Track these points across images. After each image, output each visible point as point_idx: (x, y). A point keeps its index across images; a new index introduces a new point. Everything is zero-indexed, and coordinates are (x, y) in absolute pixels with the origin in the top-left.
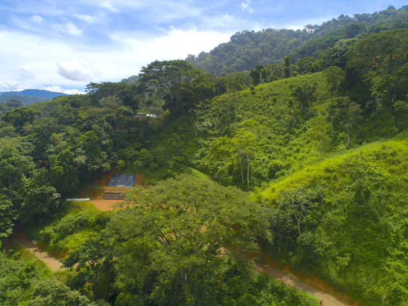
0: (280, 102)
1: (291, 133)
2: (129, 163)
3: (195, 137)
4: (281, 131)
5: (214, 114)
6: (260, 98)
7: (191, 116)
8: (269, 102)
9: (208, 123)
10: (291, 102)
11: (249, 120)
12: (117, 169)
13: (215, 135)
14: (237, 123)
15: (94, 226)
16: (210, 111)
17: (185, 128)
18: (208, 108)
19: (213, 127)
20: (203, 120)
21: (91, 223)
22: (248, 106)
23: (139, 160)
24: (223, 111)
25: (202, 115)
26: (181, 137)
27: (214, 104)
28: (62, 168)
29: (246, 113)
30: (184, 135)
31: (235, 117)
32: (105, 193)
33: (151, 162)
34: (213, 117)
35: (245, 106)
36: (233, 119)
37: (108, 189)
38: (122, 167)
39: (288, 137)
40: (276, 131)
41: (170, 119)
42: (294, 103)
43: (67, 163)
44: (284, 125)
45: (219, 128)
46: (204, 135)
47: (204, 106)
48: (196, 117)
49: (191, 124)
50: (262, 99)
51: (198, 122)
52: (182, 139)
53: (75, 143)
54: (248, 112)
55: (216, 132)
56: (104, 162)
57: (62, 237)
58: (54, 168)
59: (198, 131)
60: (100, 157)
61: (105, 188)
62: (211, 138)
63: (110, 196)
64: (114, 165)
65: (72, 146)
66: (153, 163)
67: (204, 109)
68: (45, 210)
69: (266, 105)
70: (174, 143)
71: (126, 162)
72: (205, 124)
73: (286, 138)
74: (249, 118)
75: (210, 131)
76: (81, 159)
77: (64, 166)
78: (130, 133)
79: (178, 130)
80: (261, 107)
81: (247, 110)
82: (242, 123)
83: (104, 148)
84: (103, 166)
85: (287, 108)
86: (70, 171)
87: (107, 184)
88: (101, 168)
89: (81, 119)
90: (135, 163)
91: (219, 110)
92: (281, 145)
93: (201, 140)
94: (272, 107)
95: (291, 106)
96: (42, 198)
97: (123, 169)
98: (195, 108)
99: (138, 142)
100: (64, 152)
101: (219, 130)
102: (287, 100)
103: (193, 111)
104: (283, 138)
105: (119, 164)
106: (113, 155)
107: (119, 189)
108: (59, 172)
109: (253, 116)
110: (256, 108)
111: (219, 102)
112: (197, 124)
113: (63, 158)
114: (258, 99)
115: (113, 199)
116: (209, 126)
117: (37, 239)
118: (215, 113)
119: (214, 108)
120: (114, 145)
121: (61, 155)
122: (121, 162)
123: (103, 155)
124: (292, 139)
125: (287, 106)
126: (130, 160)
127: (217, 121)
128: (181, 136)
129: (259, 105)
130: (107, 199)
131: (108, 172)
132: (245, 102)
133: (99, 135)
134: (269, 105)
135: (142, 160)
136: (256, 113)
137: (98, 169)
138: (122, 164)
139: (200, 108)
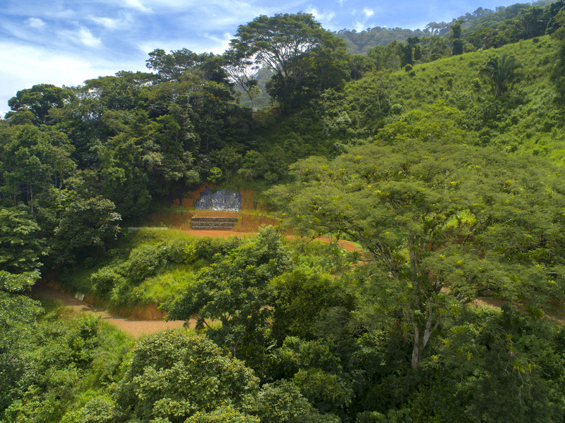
0: (458, 86)
1: (492, 127)
2: (229, 173)
3: (326, 138)
4: (472, 125)
5: (352, 106)
6: (424, 80)
7: (315, 109)
8: (441, 86)
9: (343, 118)
10: (477, 85)
11: (415, 111)
12: (211, 181)
13: (360, 135)
14: (395, 116)
15: (194, 261)
16: (345, 102)
17: (308, 125)
18: (340, 98)
19: (355, 124)
20: (336, 115)
21: (189, 255)
22: (408, 93)
23: (248, 168)
24: (366, 101)
25: (332, 107)
26: (304, 139)
27: (350, 92)
28: (123, 170)
29: (406, 102)
30: (309, 136)
31: (389, 108)
32: (193, 220)
33: (267, 171)
34: (351, 110)
35: (403, 93)
36: (387, 111)
37: (197, 213)
38: (217, 179)
39: (487, 133)
40: (465, 125)
41: (283, 113)
42: (482, 86)
43: (131, 164)
44: (474, 117)
45: (364, 126)
46: (342, 135)
47: (333, 94)
48: (322, 110)
49: (317, 120)
50: (428, 82)
51: (328, 117)
52: (307, 141)
53: (141, 134)
54: (409, 100)
55: (362, 130)
56: (189, 168)
57: (137, 282)
58: (109, 170)
59: (330, 130)
60: (181, 159)
61: (191, 211)
62: (353, 140)
63: (202, 225)
64: (204, 175)
65: (136, 137)
66: (269, 173)
67: (334, 99)
68: (97, 240)
69: (438, 90)
70: (296, 146)
71: (223, 171)
72: (340, 119)
73: (484, 134)
74: (413, 107)
75: (350, 130)
76: (155, 157)
77: (126, 168)
78: (227, 126)
79: (298, 129)
80: (429, 93)
81: (408, 98)
82: (404, 116)
83: (188, 145)
84: (189, 173)
85: (472, 94)
86: (136, 177)
87: (195, 205)
88: (184, 179)
89: (146, 100)
90: (240, 171)
91: (358, 100)
92: (477, 144)
93: (338, 143)
94: (447, 92)
95: (478, 91)
96: (90, 219)
97: (219, 182)
98: (320, 97)
99: (239, 142)
100: (124, 146)
101: (366, 128)
102: (469, 83)
103: (316, 102)
104: (478, 134)
105: (212, 174)
106: (202, 159)
107: (217, 213)
108: (118, 179)
109: (420, 105)
110: (422, 94)
111: (357, 89)
112: (326, 120)
113: (123, 155)
114: (423, 83)
115: (208, 229)
116: (348, 122)
117: (85, 291)
118: (353, 104)
119: (351, 98)
120: (202, 141)
121: (120, 150)
122: (215, 170)
123: (187, 156)
124: (495, 136)
125: (472, 91)
126: (229, 168)
127: (358, 114)
128: (305, 137)
129: (427, 90)
130: (198, 229)
131: (195, 186)
132: (400, 87)
133: (181, 121)
134: (441, 89)
135: (252, 167)
136: (424, 101)
137: (181, 179)
138: (218, 174)
139: (329, 99)
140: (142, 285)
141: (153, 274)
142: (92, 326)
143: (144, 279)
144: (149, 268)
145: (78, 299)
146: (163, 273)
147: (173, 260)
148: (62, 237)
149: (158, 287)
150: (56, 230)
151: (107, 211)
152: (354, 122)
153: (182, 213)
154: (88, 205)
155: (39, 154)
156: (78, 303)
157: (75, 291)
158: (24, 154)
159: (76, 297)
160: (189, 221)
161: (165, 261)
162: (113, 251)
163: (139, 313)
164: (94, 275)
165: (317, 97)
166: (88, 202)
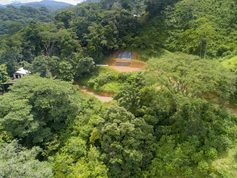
0: (224, 5)
1: (232, 27)
2: (128, 45)
3: (165, 29)
4: (225, 25)
5: (178, 15)
6: (210, 2)
7: (162, 16)
8: (216, 6)
9: (173, 20)
10: (232, 6)
11: (202, 18)
12: (122, 48)
13: (178, 28)
14: (194, 20)
15: (118, 80)
16: (175, 12)
17: (159, 23)
18: (173, 10)
19: (177, 23)
20: (170, 18)
21: (116, 78)
22: (201, 9)
23: (135, 43)
24: (184, 12)
25: (169, 15)
26: (157, 30)
27: (177, 7)
28: (95, 47)
29: (200, 13)
30: (159, 28)
31: (192, 16)
32: (116, 62)
33: (142, 45)
34: (177, 17)
35: (199, 9)
36: (191, 17)
37: (118, 60)
38: (124, 48)
39: (230, 30)
40: (221, 26)
41: (149, 18)
42: (234, 6)
43: (97, 45)
44: (227, 22)
45: (181, 24)
46: (172, 28)
47: (170, 9)
48: (165, 16)
49: (163, 21)
50: (211, 3)
51: (167, 20)
52: (158, 31)
53: (99, 33)
54: (201, 13)
55: (179, 26)
56: (115, 44)
58: (91, 47)
59: (167, 25)
60: (113, 41)
61: (116, 59)
62: (176, 30)
63: (119, 64)
64: (120, 46)
65: (98, 34)
66: (142, 46)
67: (171, 11)
68: (88, 70)
69: (214, 7)
70: (154, 33)
71: (126, 44)
72: (172, 21)
73: (228, 30)
74: (202, 16)
75: (175, 26)
76: (104, 42)
77: (96, 46)
78: (128, 26)
79: (155, 25)
80: (210, 9)
81: (201, 11)
82: (197, 21)
83: (115, 36)
84: (115, 46)
85: (229, 10)
86: (99, 49)
87: (117, 57)
88: (114, 48)
89: (100, 18)
90: (132, 45)
91: (180, 11)
92: (224, 35)
93: (170, 32)
94: (218, 9)
95: (232, 8)
96: (86, 64)
97: (125, 48)
98: (165, 10)
99: (132, 32)
100: (94, 37)
101: (181, 25)
102: (229, 4)
103: (163, 12)
104: (226, 30)
105: (123, 46)
106: (120, 40)
107: (124, 60)
108: (93, 50)
109: (205, 15)
110: (207, 10)
111: (181, 6)
112: (166, 21)
113: (94, 41)
114: (209, 4)
115: (121, 66)
116: (175, 22)
117: (86, 85)
118: (178, 13)
119: (177, 10)
120: (119, 33)
121: (93, 39)
122: (124, 44)
123: (114, 40)
124: (233, 31)
125: (229, 8)
126: (129, 43)
127: (179, 19)
128: (157, 29)
129: (210, 7)
130: (118, 66)
131: (117, 50)
132: (199, 5)
133: (112, 27)
134: (216, 7)
135: (137, 43)
136: (207, 13)
137: (112, 48)
138: (125, 46)
139: (168, 10)
140: (103, 86)
141: (106, 83)
142: (92, 98)
143: (103, 85)
144: (105, 81)
145: (84, 88)
146: (109, 83)
147: (111, 79)
148: (78, 69)
149: (107, 87)
150: (77, 67)
151: (91, 61)
152: (177, 22)
153: (113, 60)
154: (86, 59)
155: (70, 43)
156: (84, 89)
157: (83, 85)
158: (67, 44)
159: (83, 87)
160: (115, 63)
161: (109, 79)
162: (93, 73)
163: (103, 94)
164: (89, 82)
165: (164, 9)
166: (85, 58)
